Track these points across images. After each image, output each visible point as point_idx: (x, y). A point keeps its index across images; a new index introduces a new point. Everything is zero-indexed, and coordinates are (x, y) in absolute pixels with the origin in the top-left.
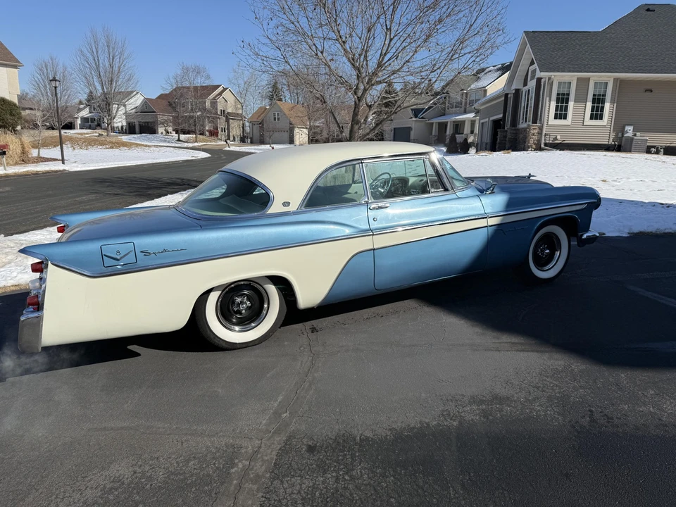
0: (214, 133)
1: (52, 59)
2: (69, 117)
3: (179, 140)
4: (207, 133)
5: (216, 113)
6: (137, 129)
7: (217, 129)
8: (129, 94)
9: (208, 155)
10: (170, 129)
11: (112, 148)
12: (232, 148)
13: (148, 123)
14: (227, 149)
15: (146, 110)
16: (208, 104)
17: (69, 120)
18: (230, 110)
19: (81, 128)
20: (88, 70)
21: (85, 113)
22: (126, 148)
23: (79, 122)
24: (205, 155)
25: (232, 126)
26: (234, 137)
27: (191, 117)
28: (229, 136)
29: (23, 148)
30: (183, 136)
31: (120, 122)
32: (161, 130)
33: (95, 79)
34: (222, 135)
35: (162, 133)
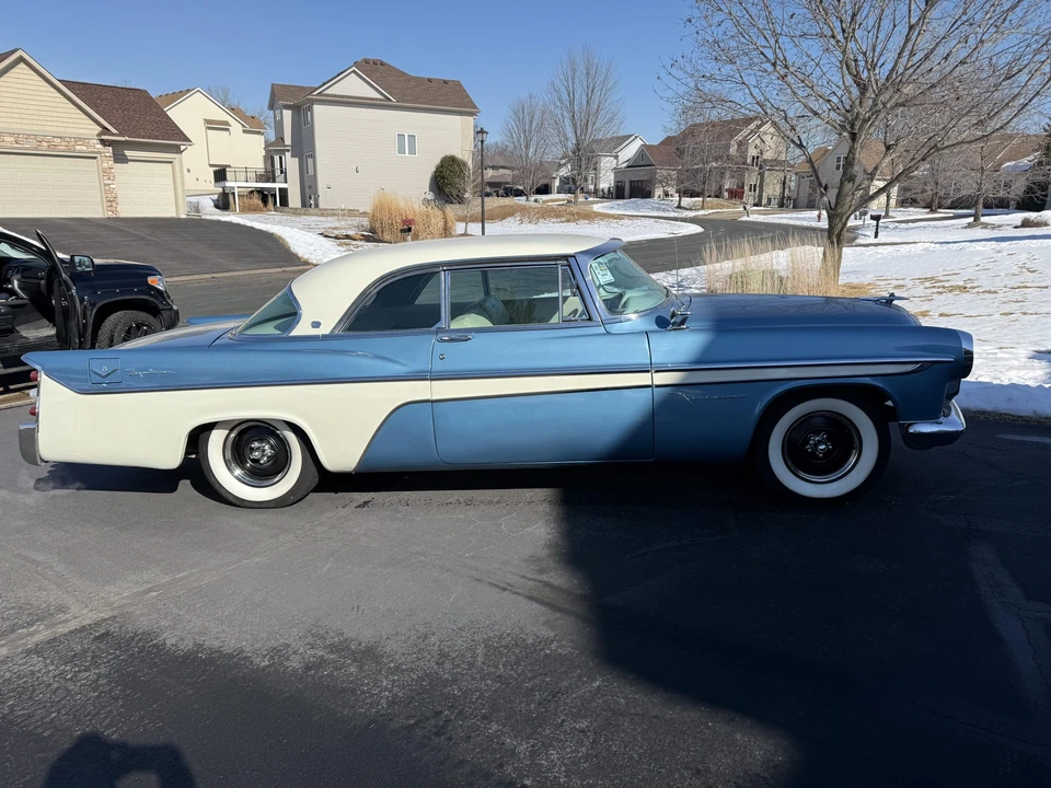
0: (736, 194)
1: (531, 97)
2: (546, 177)
3: (679, 207)
4: (726, 194)
5: (745, 163)
6: (627, 192)
7: (743, 187)
8: (622, 140)
9: (700, 230)
10: (671, 190)
11: (568, 221)
12: (754, 218)
13: (642, 181)
14: (745, 218)
15: (642, 163)
16: (733, 150)
17: (545, 181)
18: (768, 155)
19: (558, 193)
20: (559, 112)
21: (564, 172)
22: (586, 221)
23: (557, 183)
24: (696, 229)
25: (767, 180)
26: (769, 200)
27: (700, 170)
28: (760, 197)
29: (446, 222)
30: (688, 199)
31: (607, 182)
32: (658, 192)
33: (568, 123)
34: (749, 197)
35: (659, 197)
